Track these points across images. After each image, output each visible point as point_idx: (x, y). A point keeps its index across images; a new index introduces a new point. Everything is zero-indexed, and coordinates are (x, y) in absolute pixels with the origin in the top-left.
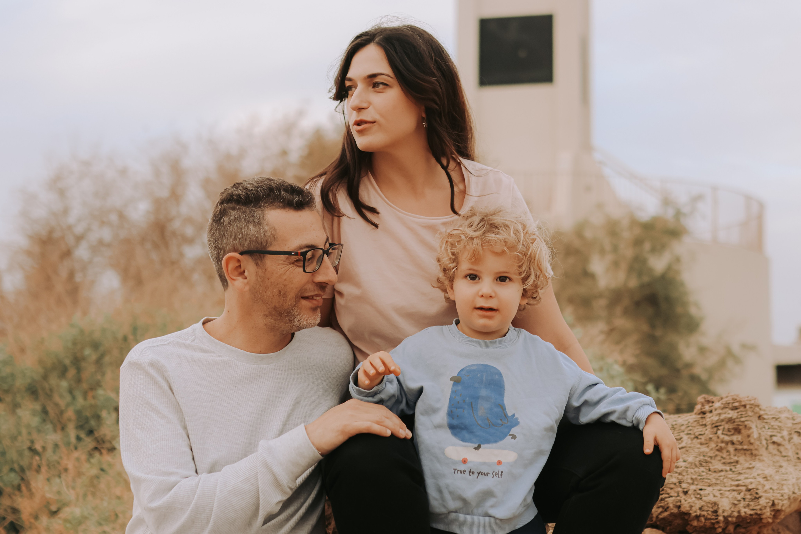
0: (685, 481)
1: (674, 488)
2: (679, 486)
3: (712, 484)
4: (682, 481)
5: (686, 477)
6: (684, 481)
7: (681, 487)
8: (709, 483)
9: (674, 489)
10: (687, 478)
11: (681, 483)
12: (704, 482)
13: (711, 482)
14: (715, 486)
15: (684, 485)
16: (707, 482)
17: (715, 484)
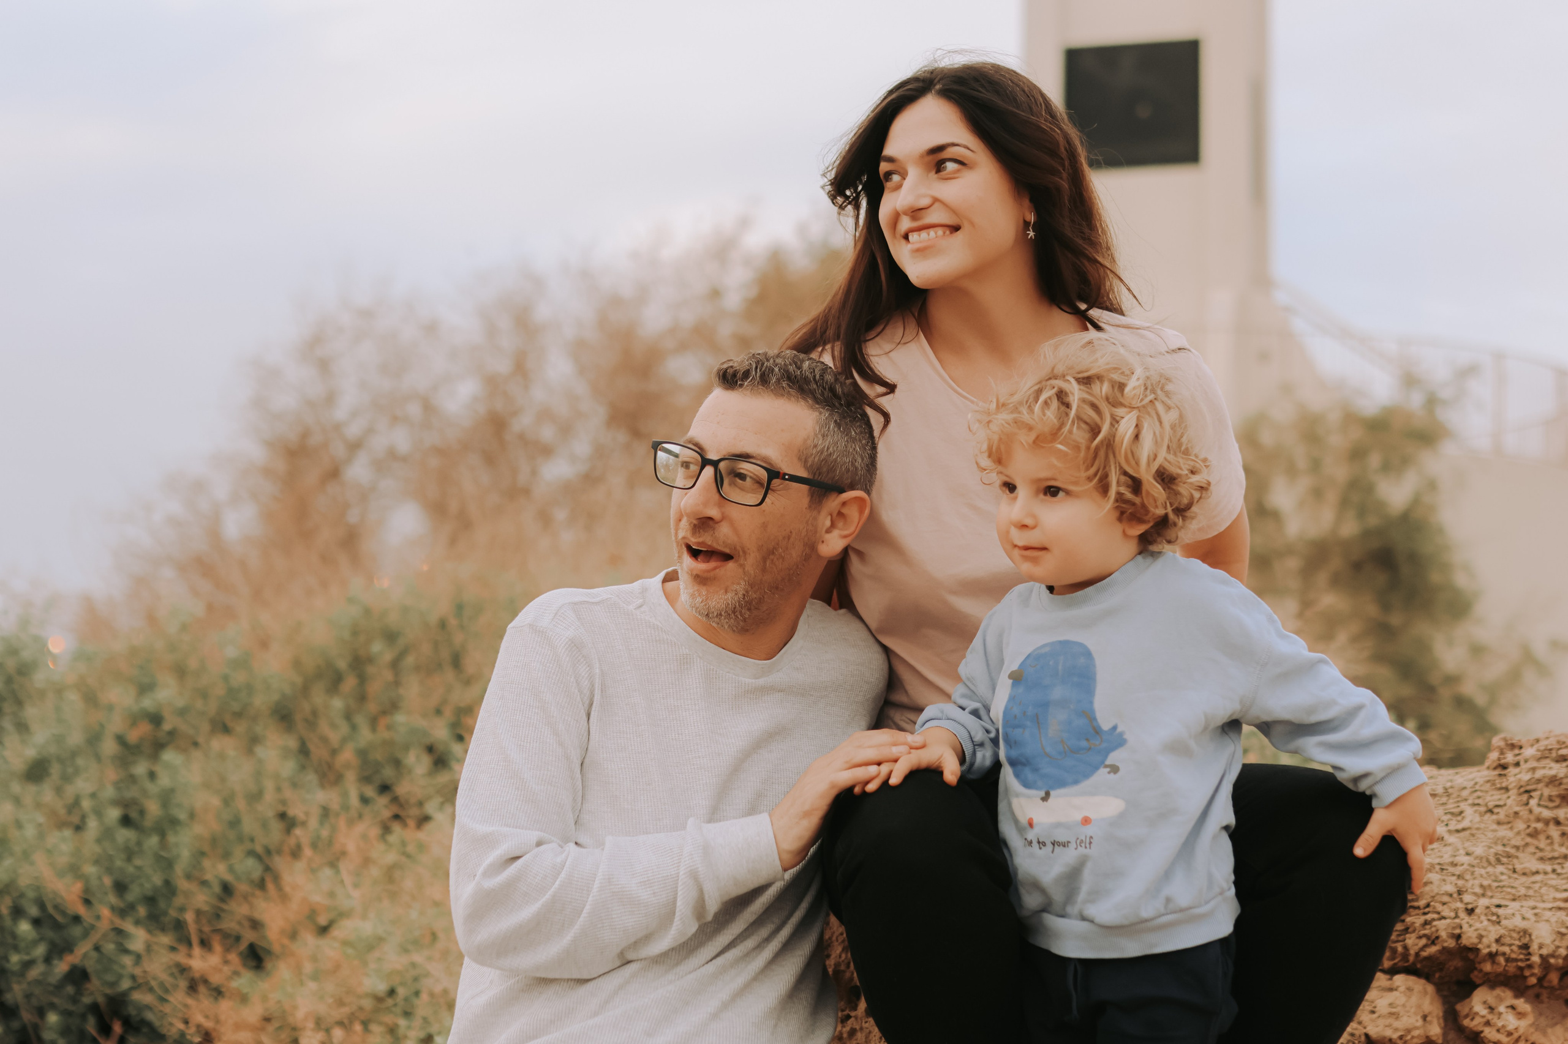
0: (1469, 890)
1: (1450, 902)
2: (1458, 900)
3: (1519, 896)
4: (1464, 890)
5: (1471, 882)
6: (1467, 891)
7: (1461, 900)
8: (1514, 895)
9: (1450, 904)
10: (1473, 885)
11: (1461, 893)
12: (1504, 893)
13: (1516, 893)
14: (1526, 900)
15: (1467, 898)
16: (1509, 893)
17: (1525, 896)
